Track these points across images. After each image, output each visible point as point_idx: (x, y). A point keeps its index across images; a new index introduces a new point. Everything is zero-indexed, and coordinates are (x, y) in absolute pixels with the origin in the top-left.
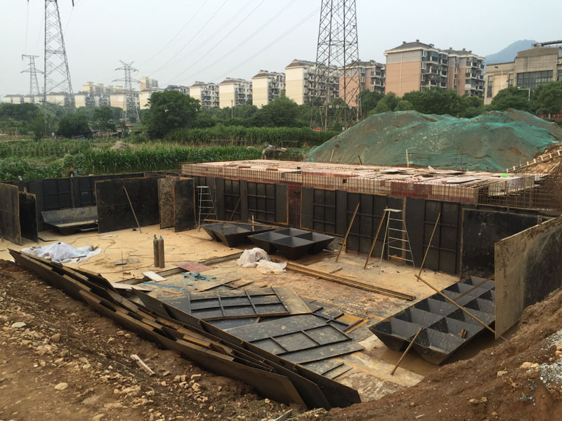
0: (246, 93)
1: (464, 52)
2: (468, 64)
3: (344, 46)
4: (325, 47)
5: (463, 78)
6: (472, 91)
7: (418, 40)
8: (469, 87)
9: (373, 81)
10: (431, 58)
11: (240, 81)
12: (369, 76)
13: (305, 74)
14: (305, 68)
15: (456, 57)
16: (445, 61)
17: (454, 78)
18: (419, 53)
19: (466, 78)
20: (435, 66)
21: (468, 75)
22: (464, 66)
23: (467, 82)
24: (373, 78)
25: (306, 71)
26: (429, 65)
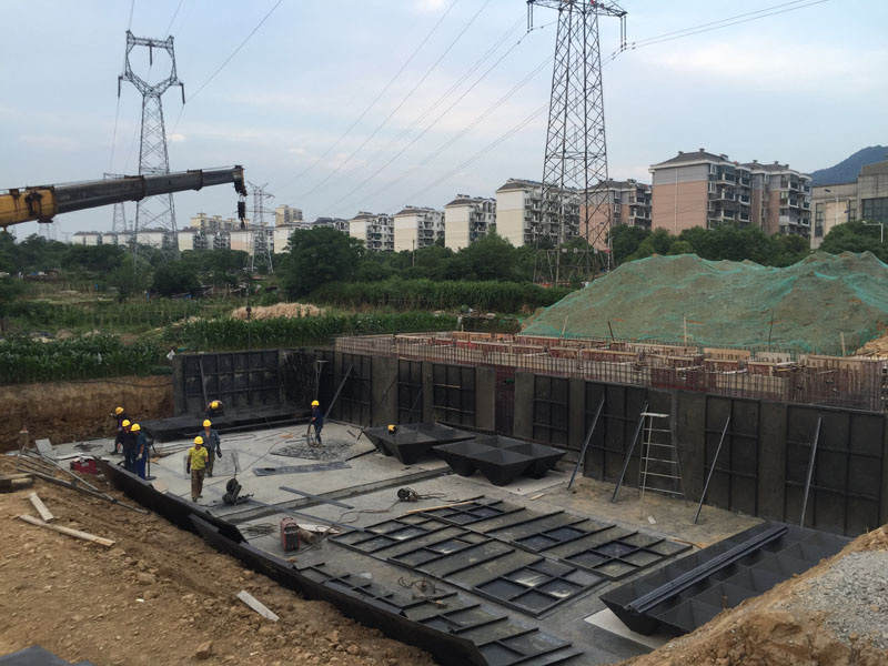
0: (435, 228)
1: (776, 166)
2: (784, 184)
3: (586, 160)
4: (556, 161)
5: (775, 206)
6: (792, 226)
7: (702, 150)
8: (785, 220)
9: (633, 210)
10: (724, 176)
11: (426, 210)
12: (626, 203)
13: (527, 201)
14: (527, 192)
15: (763, 175)
16: (745, 181)
17: (761, 207)
18: (706, 168)
19: (781, 207)
20: (730, 188)
21: (783, 201)
22: (776, 188)
23: (783, 212)
24: (632, 207)
25: (528, 196)
26: (720, 187)
